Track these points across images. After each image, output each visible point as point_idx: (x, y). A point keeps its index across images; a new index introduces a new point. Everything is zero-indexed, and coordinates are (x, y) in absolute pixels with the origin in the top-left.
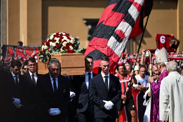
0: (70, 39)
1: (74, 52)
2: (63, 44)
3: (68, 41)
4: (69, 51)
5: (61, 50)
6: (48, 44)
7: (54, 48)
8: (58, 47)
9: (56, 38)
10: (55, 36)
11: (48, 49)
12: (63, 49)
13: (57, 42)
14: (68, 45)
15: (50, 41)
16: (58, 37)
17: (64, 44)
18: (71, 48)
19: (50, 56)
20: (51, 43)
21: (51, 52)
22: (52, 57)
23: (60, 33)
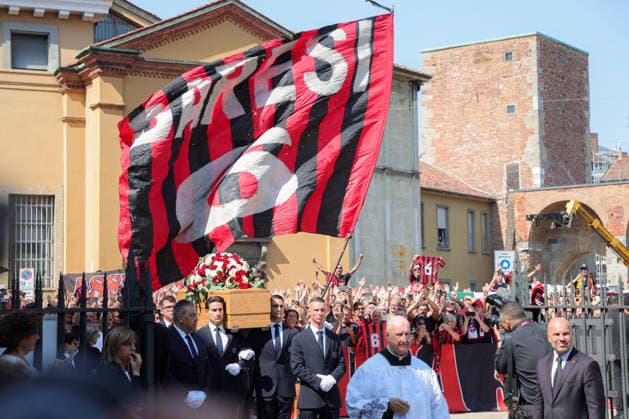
0: (242, 264)
1: (250, 286)
2: (230, 273)
3: (239, 268)
4: (242, 286)
5: (227, 283)
6: (202, 274)
7: (214, 279)
8: (221, 278)
9: (216, 263)
10: (213, 259)
11: (203, 281)
12: (231, 281)
13: (220, 269)
14: (240, 274)
15: (205, 267)
16: (219, 260)
17: (232, 273)
18: (245, 279)
19: (206, 294)
20: (208, 271)
21: (209, 287)
22: (209, 296)
23: (223, 254)
